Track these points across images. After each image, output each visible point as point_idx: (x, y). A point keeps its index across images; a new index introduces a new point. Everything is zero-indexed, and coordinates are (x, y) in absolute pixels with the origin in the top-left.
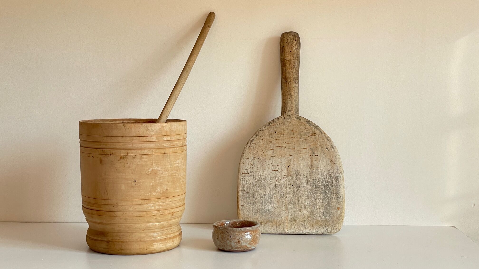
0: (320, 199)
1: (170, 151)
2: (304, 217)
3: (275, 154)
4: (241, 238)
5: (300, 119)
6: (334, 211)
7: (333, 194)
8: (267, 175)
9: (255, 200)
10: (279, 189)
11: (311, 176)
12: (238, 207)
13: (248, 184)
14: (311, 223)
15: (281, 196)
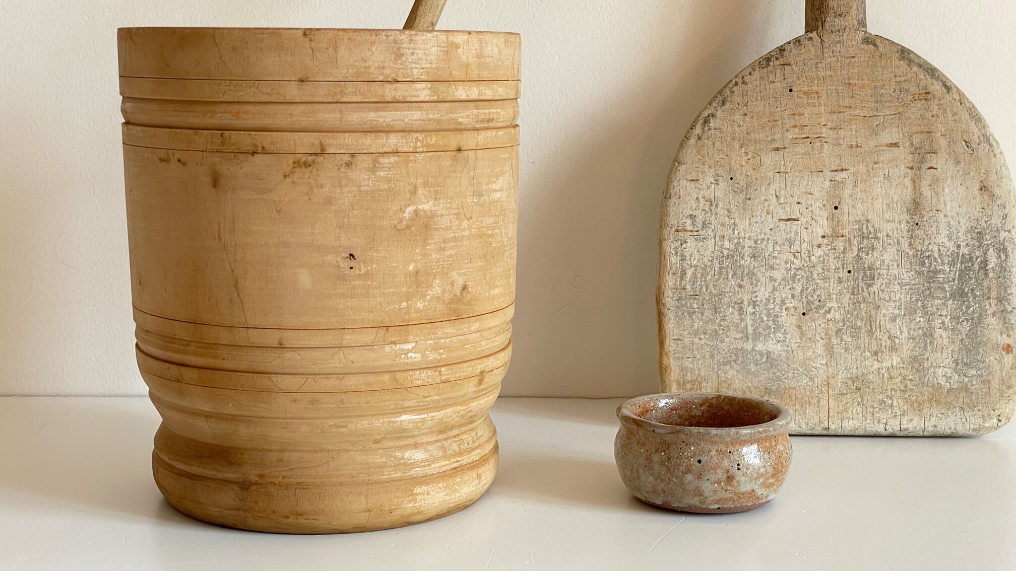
0: (943, 318)
1: (477, 142)
2: (891, 378)
3: (789, 165)
4: (738, 465)
5: (875, 45)
6: (992, 358)
7: (989, 298)
8: (763, 235)
9: (721, 320)
10: (805, 283)
11: (913, 240)
12: (662, 344)
13: (695, 266)
14: (915, 397)
15: (810, 307)
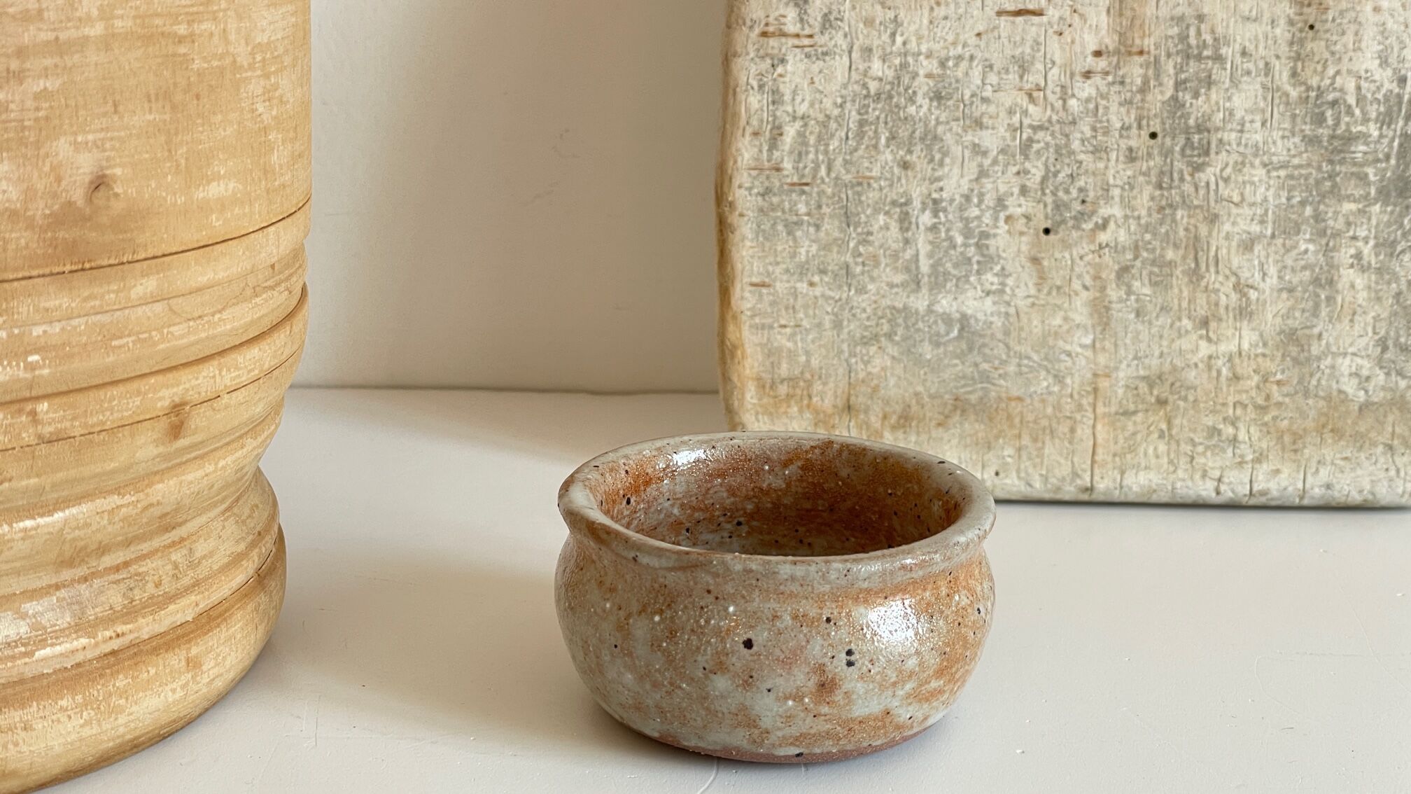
0: (1360, 244)
2: (1236, 378)
4: (849, 653)
8: (960, 48)
9: (859, 243)
10: (1052, 160)
11: (1299, 64)
12: (725, 293)
13: (803, 118)
14: (1286, 422)
15: (1061, 215)
